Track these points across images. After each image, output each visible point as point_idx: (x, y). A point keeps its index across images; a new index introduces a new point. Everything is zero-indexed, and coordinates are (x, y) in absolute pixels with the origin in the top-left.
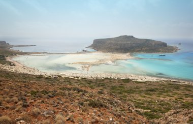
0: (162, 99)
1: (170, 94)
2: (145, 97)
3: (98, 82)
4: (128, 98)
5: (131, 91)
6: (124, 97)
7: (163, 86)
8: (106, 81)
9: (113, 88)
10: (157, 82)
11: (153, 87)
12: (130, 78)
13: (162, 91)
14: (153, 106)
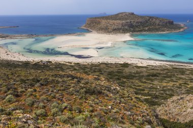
0: (165, 84)
1: (174, 79)
2: (145, 83)
3: (94, 68)
4: (126, 84)
5: (130, 77)
6: (122, 83)
7: (166, 71)
8: (102, 66)
9: (110, 73)
10: (161, 66)
11: (155, 72)
12: (129, 62)
13: (165, 75)
14: (154, 92)
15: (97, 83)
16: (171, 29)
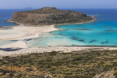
0: (87, 66)
1: (94, 60)
2: (72, 67)
3: (24, 59)
4: (56, 70)
5: (58, 63)
6: (52, 70)
7: (87, 54)
8: (32, 57)
9: (40, 63)
10: (82, 51)
11: (79, 56)
12: (57, 50)
13: (87, 58)
14: (81, 74)
15: (31, 74)
16: (86, 20)
